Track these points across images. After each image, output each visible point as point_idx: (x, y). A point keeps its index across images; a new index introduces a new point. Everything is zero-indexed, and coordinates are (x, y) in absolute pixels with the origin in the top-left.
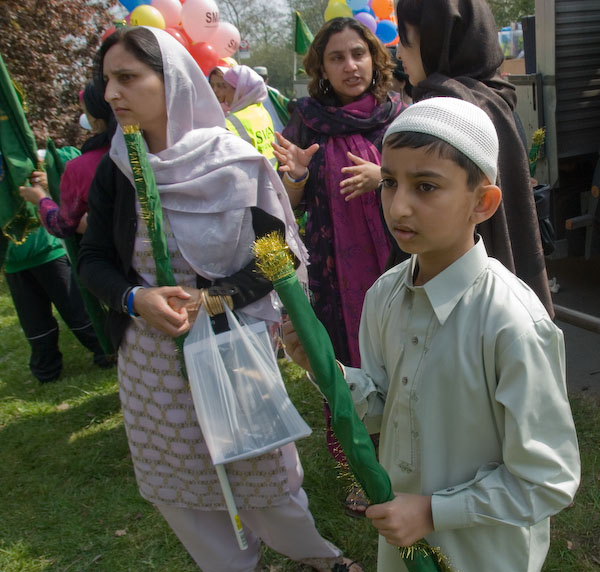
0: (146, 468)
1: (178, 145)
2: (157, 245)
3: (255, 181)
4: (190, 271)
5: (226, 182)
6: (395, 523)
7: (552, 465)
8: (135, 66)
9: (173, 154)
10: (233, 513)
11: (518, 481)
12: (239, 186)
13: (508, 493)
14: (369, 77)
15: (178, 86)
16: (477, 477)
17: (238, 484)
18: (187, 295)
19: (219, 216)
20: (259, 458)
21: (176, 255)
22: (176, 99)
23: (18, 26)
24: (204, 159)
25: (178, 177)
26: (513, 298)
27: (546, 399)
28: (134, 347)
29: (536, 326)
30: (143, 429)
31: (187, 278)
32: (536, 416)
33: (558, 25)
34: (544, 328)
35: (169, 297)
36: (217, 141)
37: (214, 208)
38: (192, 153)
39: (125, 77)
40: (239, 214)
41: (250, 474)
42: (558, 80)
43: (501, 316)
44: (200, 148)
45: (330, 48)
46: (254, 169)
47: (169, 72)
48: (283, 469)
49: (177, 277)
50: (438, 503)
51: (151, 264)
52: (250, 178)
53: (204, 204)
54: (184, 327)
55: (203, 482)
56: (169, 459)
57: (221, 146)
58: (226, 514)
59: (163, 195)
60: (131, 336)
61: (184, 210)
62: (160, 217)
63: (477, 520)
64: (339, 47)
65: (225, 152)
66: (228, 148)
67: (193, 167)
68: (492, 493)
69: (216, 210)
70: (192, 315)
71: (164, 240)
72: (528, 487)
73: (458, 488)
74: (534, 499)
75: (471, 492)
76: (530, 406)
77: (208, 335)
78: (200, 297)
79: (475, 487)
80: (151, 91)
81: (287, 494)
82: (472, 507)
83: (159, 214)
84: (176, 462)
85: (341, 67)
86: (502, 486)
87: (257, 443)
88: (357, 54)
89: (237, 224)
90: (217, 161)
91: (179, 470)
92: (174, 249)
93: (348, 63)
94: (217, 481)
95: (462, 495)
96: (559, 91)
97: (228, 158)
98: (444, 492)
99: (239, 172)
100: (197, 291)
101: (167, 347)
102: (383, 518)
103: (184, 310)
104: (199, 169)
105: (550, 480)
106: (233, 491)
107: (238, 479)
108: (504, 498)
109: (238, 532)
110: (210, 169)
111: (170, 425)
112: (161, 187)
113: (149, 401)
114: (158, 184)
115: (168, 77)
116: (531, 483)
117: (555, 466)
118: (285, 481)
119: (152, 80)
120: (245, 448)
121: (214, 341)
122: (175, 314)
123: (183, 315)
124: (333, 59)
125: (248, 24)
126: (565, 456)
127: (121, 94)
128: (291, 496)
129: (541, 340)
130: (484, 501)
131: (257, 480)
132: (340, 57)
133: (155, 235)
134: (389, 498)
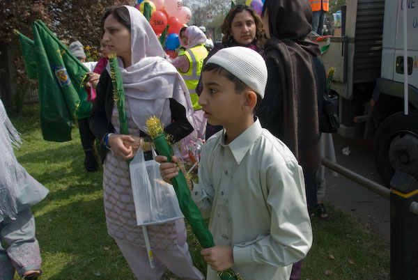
0: (111, 221)
1: (136, 64)
2: (121, 113)
3: (172, 86)
4: (137, 128)
5: (157, 84)
6: (214, 258)
7: (296, 237)
8: (117, 25)
9: (134, 69)
10: (149, 250)
11: (278, 245)
12: (163, 87)
13: (272, 249)
14: (254, 36)
15: (138, 35)
16: (258, 239)
17: (152, 236)
18: (133, 140)
19: (153, 101)
20: (163, 225)
21: (130, 119)
22: (136, 42)
23: (100, 5)
24: (148, 72)
25: (134, 80)
26: (275, 150)
27: (293, 203)
28: (109, 162)
29: (287, 164)
30: (110, 202)
31: (135, 131)
32: (288, 211)
33: (358, 10)
34: (291, 166)
35: (124, 140)
36: (156, 63)
37: (150, 97)
38: (142, 69)
39: (112, 31)
40: (162, 101)
41: (158, 232)
42: (356, 40)
43: (269, 159)
44: (147, 67)
45: (235, 20)
46: (172, 79)
47: (134, 28)
48: (175, 232)
49: (130, 130)
50: (236, 250)
51: (119, 123)
52: (169, 84)
53: (146, 95)
54: (129, 156)
55: (136, 232)
56: (121, 218)
57: (158, 66)
58: (145, 249)
59: (126, 89)
60: (109, 157)
61: (136, 97)
62: (124, 100)
63: (256, 260)
64: (240, 20)
65: (159, 70)
66: (161, 67)
67: (142, 76)
68: (264, 248)
69: (151, 99)
70: (135, 150)
71: (124, 111)
72: (282, 247)
73: (247, 244)
74: (285, 253)
75: (253, 246)
76: (284, 206)
77: (141, 161)
78: (139, 142)
79: (255, 244)
80: (124, 38)
81: (176, 245)
82: (253, 254)
83: (123, 98)
84: (124, 220)
85: (240, 30)
86: (269, 245)
87: (160, 218)
88: (249, 23)
89: (161, 107)
90: (154, 73)
91: (125, 224)
92: (129, 116)
93: (244, 28)
94: (142, 233)
95: (249, 248)
96: (356, 47)
97: (160, 72)
98: (240, 245)
99: (164, 80)
100: (139, 138)
101: (123, 164)
102: (209, 255)
103: (131, 147)
104: (145, 77)
105: (294, 245)
106: (149, 239)
107: (152, 234)
108: (270, 251)
109: (151, 259)
110: (150, 77)
111: (122, 202)
112: (126, 85)
113: (114, 189)
114: (124, 83)
115: (133, 31)
116: (284, 246)
117: (297, 237)
118: (175, 238)
119: (125, 32)
120: (154, 219)
121: (144, 164)
122: (126, 149)
123: (130, 149)
124: (236, 26)
125: (214, 5)
126: (304, 232)
127: (110, 38)
128: (178, 246)
129: (290, 171)
130: (260, 252)
131: (162, 236)
132: (240, 25)
133: (121, 109)
134: (212, 245)
